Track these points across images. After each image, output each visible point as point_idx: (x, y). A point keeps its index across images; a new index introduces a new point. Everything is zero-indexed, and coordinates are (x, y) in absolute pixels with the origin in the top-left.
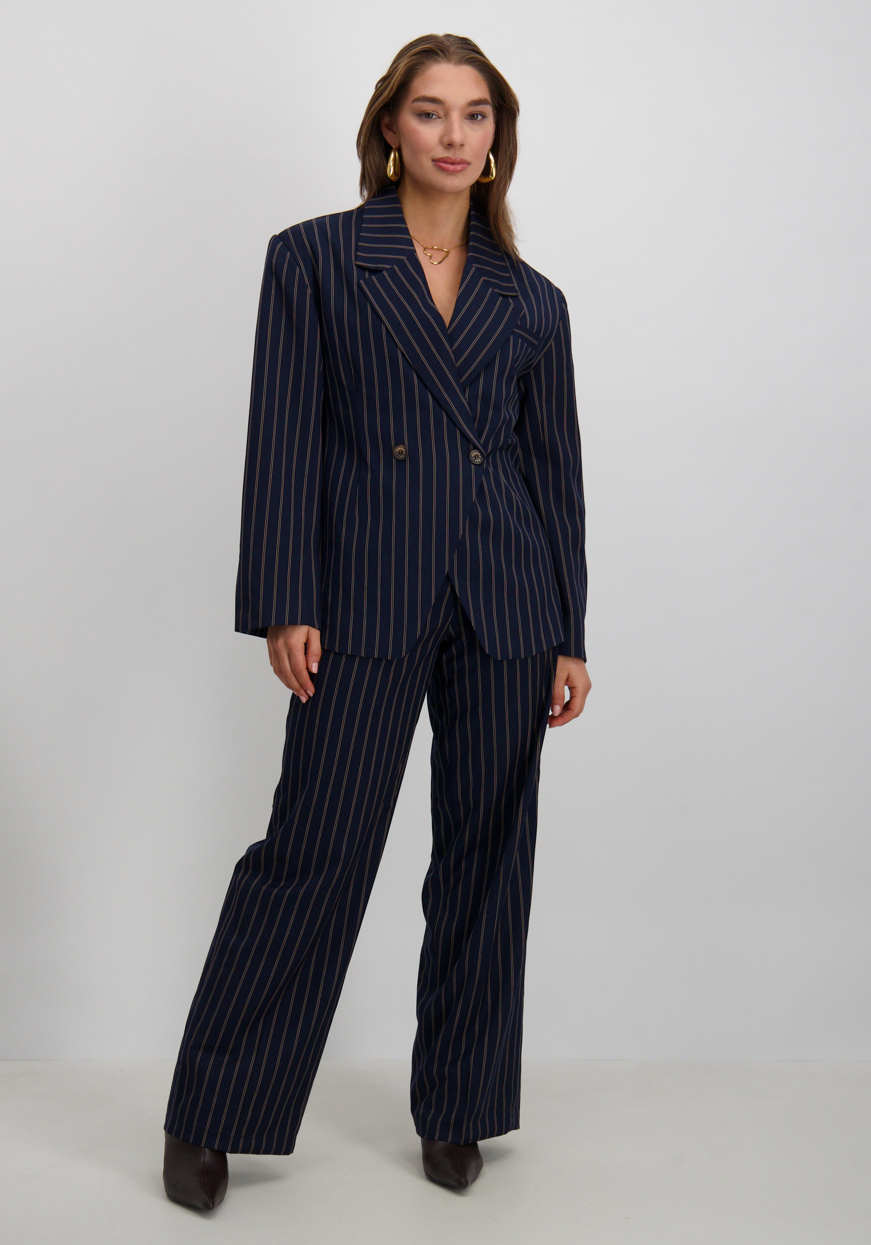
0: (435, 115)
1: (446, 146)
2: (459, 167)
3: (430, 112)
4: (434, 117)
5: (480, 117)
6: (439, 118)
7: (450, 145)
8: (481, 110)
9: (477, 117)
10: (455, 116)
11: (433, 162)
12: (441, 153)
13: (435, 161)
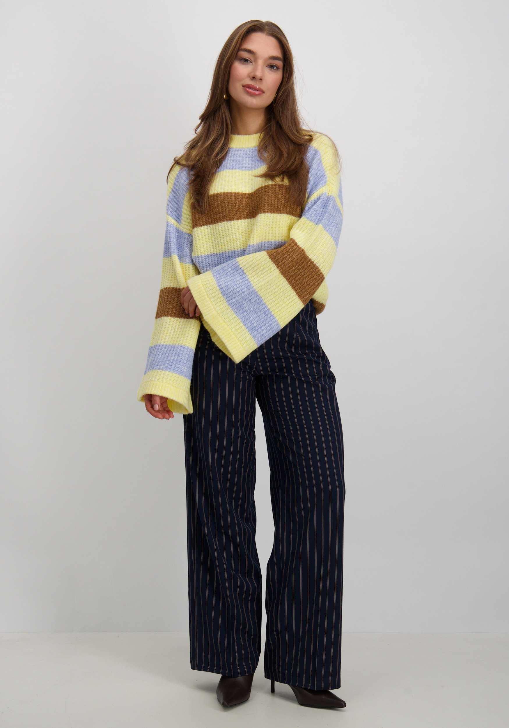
0: (249, 61)
1: (252, 78)
2: (257, 93)
3: (246, 58)
4: (249, 62)
5: (275, 68)
6: (251, 63)
7: (254, 78)
8: (276, 63)
9: (274, 67)
10: (260, 62)
11: (243, 87)
12: (249, 82)
13: (244, 86)
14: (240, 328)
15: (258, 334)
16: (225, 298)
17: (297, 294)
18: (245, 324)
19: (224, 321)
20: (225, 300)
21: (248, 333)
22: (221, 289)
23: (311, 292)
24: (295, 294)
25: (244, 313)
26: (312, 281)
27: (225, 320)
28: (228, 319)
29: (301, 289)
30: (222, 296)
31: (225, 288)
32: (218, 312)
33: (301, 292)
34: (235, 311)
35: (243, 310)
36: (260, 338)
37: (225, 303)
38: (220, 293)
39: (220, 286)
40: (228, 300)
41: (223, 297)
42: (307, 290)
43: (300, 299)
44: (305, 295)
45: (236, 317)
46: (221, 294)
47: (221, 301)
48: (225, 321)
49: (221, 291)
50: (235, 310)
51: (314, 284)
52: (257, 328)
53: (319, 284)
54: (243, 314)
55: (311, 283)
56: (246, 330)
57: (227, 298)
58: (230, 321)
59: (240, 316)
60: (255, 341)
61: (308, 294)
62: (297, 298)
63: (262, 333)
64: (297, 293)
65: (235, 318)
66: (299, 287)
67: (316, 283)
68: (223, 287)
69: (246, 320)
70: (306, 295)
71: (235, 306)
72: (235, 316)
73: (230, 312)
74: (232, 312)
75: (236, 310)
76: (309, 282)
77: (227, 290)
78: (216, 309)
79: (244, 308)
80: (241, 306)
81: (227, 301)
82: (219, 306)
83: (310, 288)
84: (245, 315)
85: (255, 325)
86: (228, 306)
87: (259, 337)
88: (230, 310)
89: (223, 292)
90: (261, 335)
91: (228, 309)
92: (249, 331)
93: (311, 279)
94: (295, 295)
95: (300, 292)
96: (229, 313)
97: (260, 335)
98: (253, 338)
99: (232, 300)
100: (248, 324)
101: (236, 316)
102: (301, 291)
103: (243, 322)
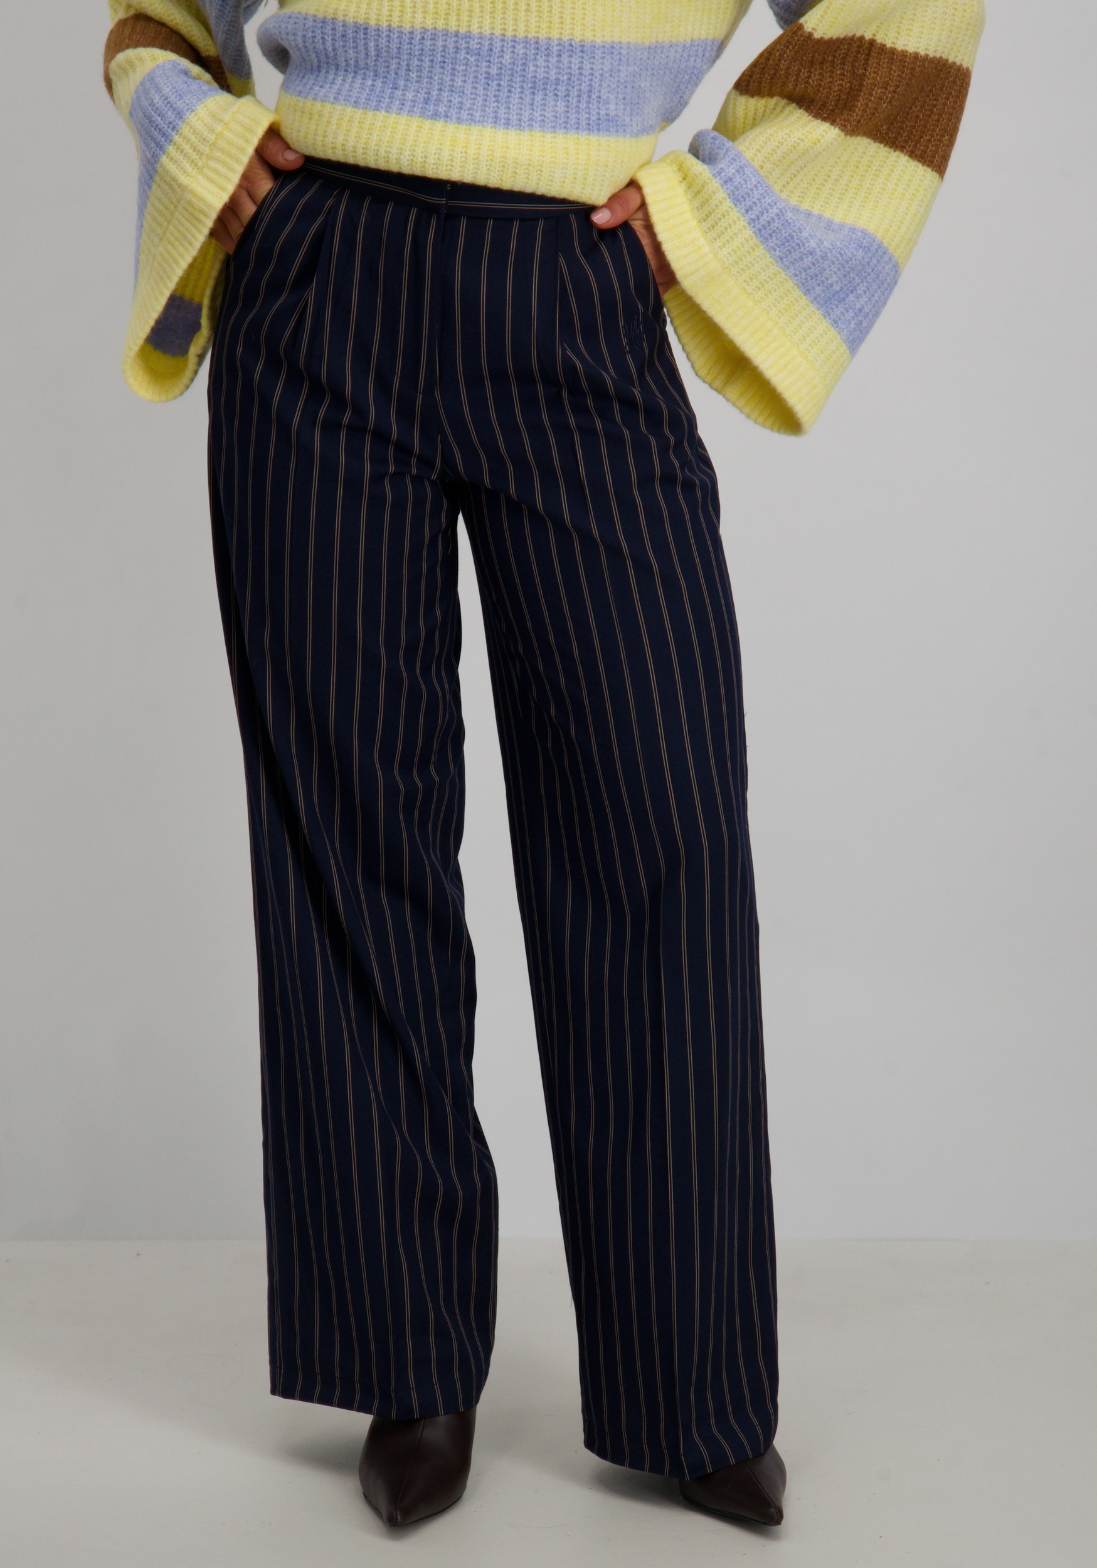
14: (794, 305)
15: (847, 311)
16: (743, 211)
17: (910, 156)
18: (808, 290)
19: (745, 289)
20: (742, 219)
21: (818, 314)
22: (726, 182)
23: (946, 132)
24: (906, 158)
25: (806, 260)
26: (935, 100)
27: (745, 285)
28: (755, 281)
29: (917, 138)
30: (733, 206)
31: (738, 179)
32: (724, 264)
33: (918, 145)
34: (777, 253)
35: (802, 250)
36: (853, 323)
37: (744, 232)
38: (725, 199)
39: (719, 173)
40: (753, 216)
41: (735, 210)
42: (934, 130)
43: (928, 166)
44: (934, 148)
45: (780, 273)
46: (729, 200)
47: (730, 226)
48: (748, 288)
49: (729, 191)
50: (775, 251)
51: (945, 104)
52: (842, 295)
53: (958, 97)
54: (800, 263)
55: (935, 106)
56: (812, 308)
57: (750, 213)
58: (761, 286)
59: (792, 269)
60: (839, 333)
61: (940, 141)
62: (916, 166)
63: (858, 306)
64: (912, 155)
65: (778, 276)
66: (907, 136)
67: (948, 99)
68: (730, 174)
69: (812, 279)
70: (937, 145)
71: (774, 238)
72: (777, 269)
73: (762, 260)
74: (768, 259)
75: (780, 251)
76: (929, 108)
77: (743, 182)
78: (717, 253)
79: (804, 245)
80: (796, 238)
81: (749, 223)
82: (728, 242)
83: (938, 120)
84: (809, 263)
85: (836, 288)
86: (755, 238)
87: (850, 320)
88: (760, 250)
89: (734, 194)
90: (855, 313)
91: (754, 250)
92: (819, 309)
93: (928, 96)
94: (908, 161)
95: (915, 146)
96: (757, 263)
97: (853, 314)
98: (833, 326)
99: (765, 215)
100: (818, 288)
101: (781, 270)
102: (918, 142)
103: (800, 285)
